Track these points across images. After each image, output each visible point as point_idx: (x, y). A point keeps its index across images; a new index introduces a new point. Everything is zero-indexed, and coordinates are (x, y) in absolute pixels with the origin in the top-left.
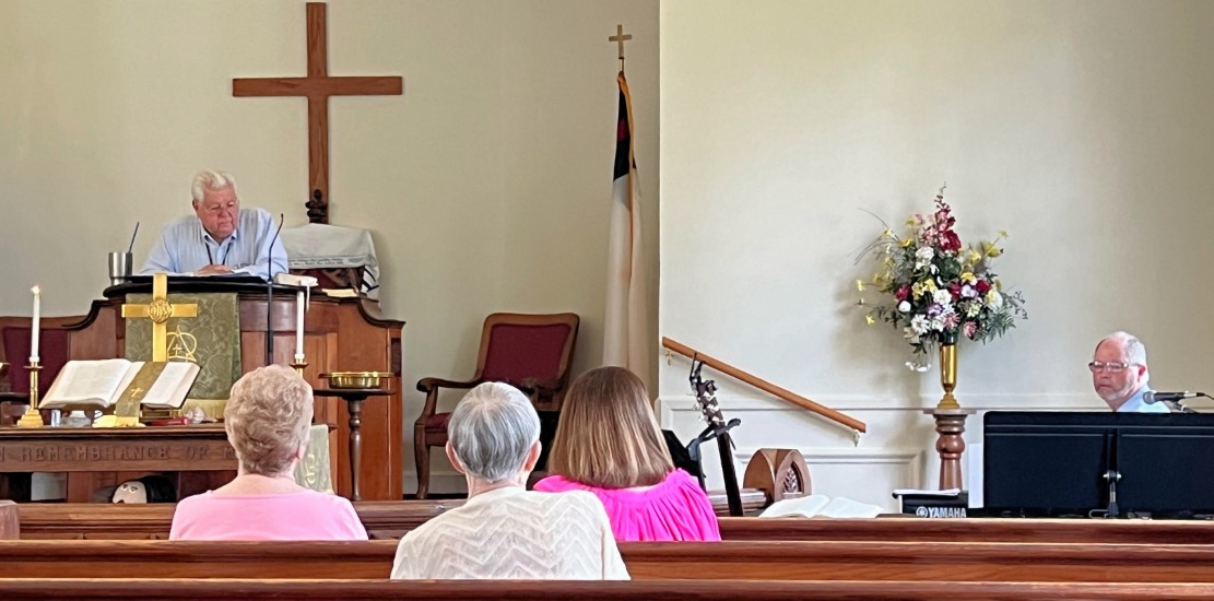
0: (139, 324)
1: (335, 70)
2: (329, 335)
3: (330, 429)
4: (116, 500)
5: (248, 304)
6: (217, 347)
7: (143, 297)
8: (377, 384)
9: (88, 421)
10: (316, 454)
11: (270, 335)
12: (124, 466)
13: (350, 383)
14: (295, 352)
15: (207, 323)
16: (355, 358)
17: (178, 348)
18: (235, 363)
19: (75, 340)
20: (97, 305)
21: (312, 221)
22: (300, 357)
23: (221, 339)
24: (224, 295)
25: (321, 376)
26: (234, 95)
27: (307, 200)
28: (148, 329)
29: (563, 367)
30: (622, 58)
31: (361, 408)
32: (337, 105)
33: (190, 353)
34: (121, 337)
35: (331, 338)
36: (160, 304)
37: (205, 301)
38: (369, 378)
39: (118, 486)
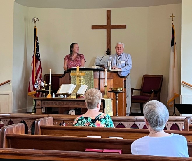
0: (74, 77)
1: (112, 23)
2: (111, 79)
3: (112, 100)
4: (69, 113)
5: (95, 73)
6: (89, 82)
7: (74, 71)
8: (121, 90)
9: (63, 97)
10: (109, 105)
11: (99, 79)
12: (71, 106)
13: (116, 90)
14: (105, 83)
15: (87, 77)
16: (117, 84)
17: (81, 82)
18: (93, 85)
19: (61, 80)
20: (65, 73)
21: (107, 55)
22: (106, 84)
23: (90, 80)
24: (90, 71)
25: (110, 88)
26: (92, 29)
27: (106, 50)
28: (75, 77)
29: (160, 86)
30: (173, 21)
31: (118, 95)
32: (112, 31)
33: (84, 83)
34: (70, 79)
35: (112, 80)
36: (78, 73)
37: (87, 72)
38: (119, 89)
39: (69, 111)
